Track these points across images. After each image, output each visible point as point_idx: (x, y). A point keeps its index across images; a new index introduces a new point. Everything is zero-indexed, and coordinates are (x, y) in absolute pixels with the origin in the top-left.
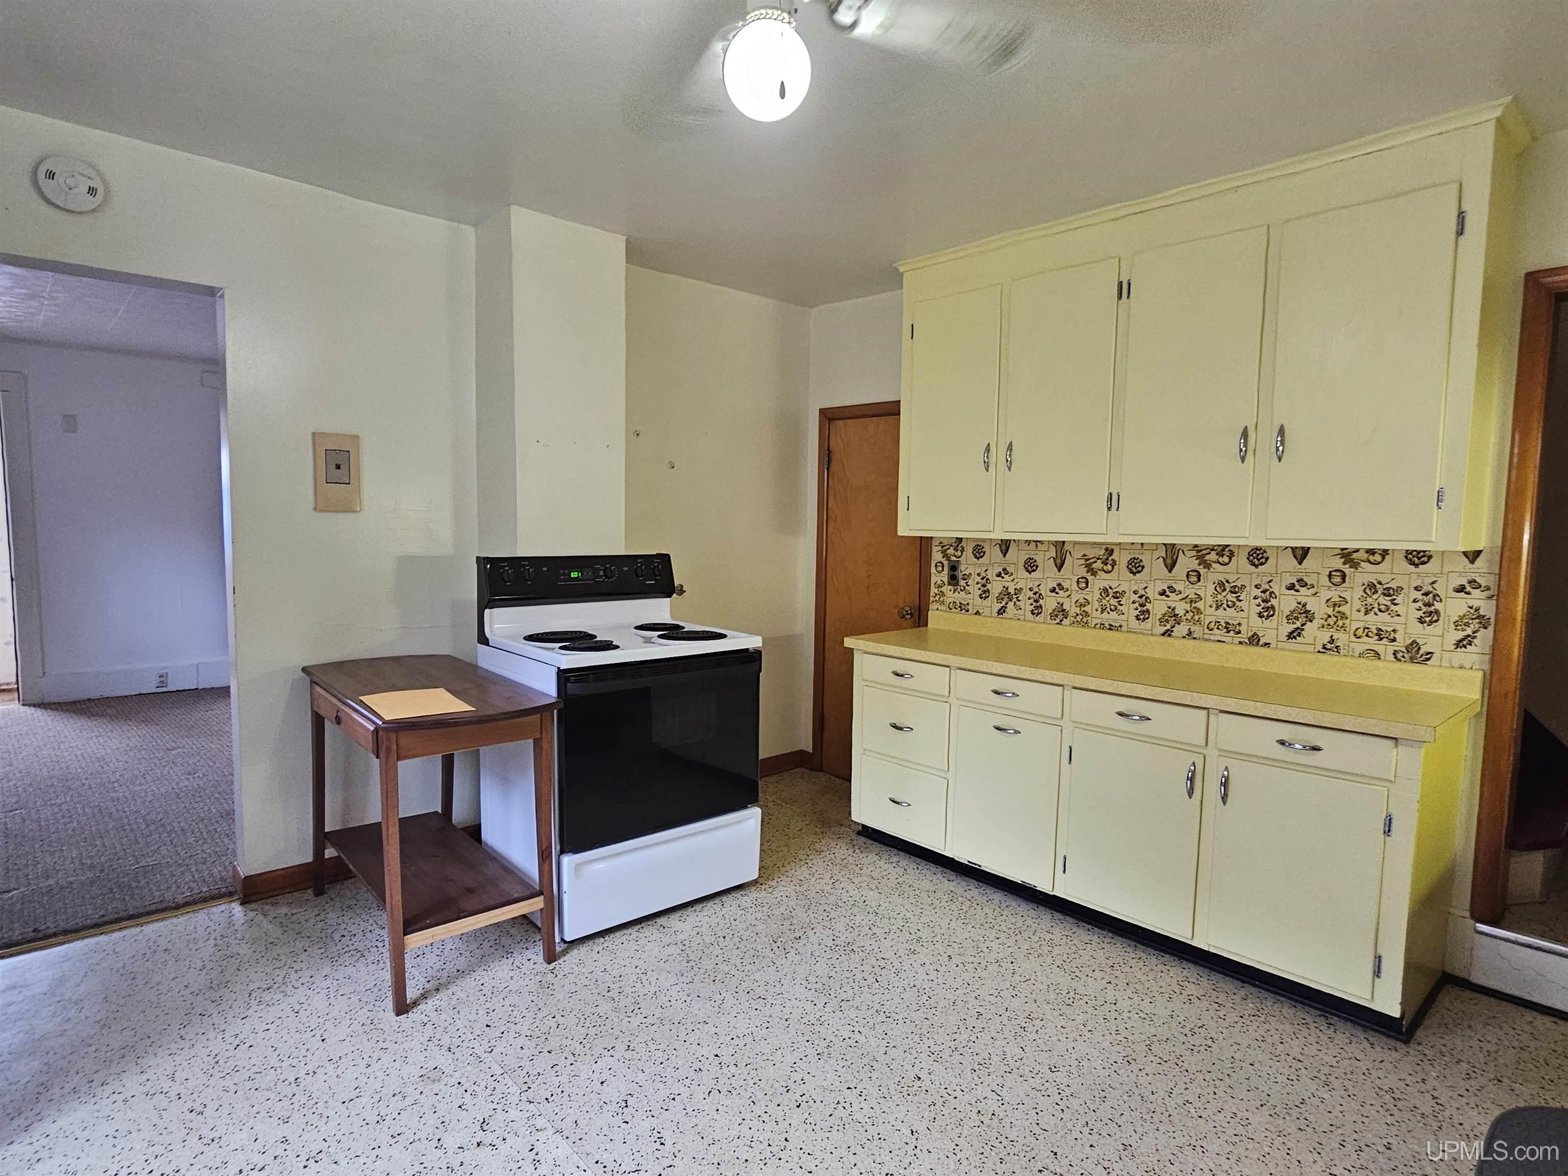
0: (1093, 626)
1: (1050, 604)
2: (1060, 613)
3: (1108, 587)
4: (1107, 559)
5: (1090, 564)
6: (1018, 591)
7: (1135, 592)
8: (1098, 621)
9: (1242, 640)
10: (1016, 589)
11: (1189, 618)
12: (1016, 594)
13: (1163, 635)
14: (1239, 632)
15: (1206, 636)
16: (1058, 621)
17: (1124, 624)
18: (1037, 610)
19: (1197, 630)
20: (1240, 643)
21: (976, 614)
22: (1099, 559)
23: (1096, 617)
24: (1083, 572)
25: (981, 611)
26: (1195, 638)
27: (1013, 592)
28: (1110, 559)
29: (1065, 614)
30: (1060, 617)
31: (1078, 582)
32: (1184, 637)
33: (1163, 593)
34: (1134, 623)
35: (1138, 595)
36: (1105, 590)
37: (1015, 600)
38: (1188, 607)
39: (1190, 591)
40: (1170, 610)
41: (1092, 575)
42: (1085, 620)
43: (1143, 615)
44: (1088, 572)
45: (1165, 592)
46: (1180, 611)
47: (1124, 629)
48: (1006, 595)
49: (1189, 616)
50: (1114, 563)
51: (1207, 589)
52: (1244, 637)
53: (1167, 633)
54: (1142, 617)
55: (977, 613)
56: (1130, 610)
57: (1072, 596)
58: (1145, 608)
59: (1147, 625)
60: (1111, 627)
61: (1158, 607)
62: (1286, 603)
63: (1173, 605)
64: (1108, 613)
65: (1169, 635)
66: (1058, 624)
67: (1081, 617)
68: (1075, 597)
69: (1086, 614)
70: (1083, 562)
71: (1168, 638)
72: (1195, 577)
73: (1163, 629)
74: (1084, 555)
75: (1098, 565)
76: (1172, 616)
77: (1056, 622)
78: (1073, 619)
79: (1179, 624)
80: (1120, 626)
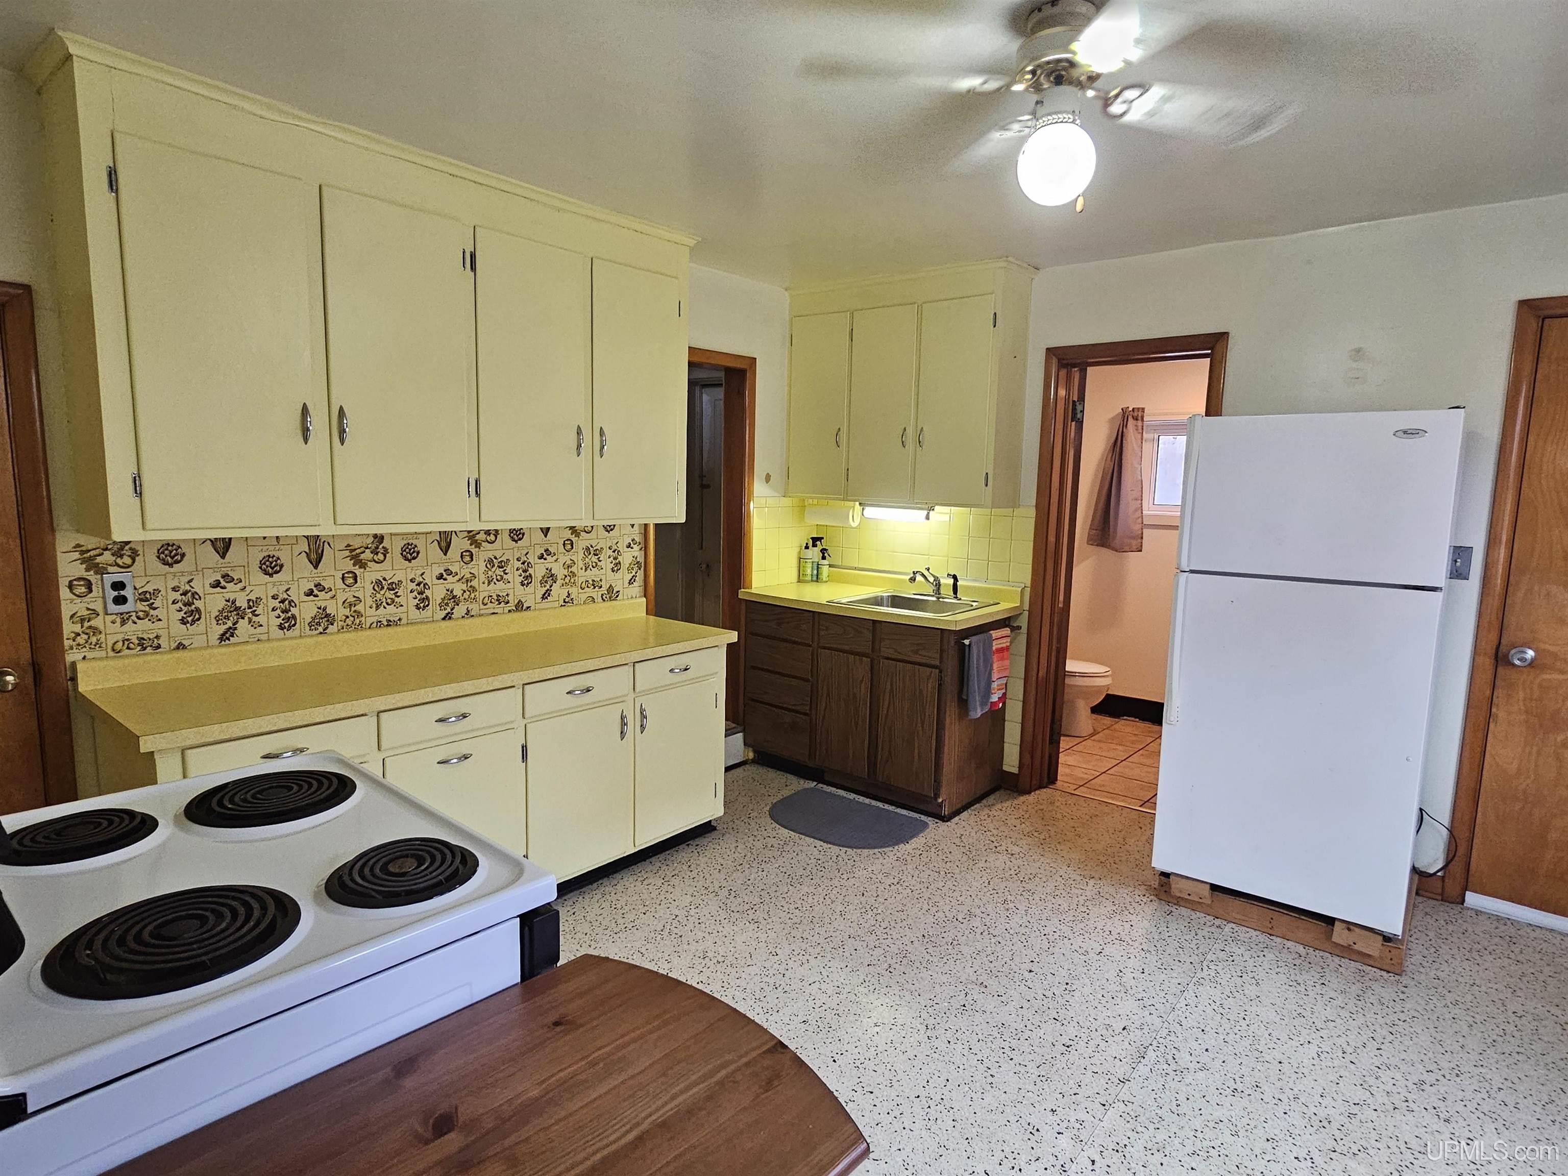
0: (368, 626)
1: (306, 610)
2: (324, 619)
3: (381, 579)
4: (377, 548)
5: (358, 555)
6: (253, 604)
7: (412, 581)
8: (375, 619)
9: (510, 608)
10: (249, 601)
11: (467, 597)
12: (250, 607)
13: (444, 619)
14: (508, 603)
15: (482, 612)
16: (321, 629)
17: (404, 616)
18: (288, 622)
19: (475, 608)
20: (510, 611)
21: (178, 648)
22: (367, 548)
23: (371, 615)
24: (349, 565)
25: (186, 643)
26: (473, 616)
27: (244, 605)
28: (381, 547)
29: (329, 619)
30: (324, 623)
31: (343, 578)
32: (463, 617)
33: (440, 577)
34: (415, 614)
35: (416, 583)
36: (379, 583)
37: (250, 615)
38: (464, 587)
39: (465, 572)
40: (449, 593)
41: (360, 567)
42: (357, 621)
43: (423, 603)
44: (354, 565)
45: (443, 576)
46: (458, 592)
47: (404, 621)
48: (233, 610)
49: (466, 595)
50: (386, 551)
51: (479, 567)
52: (512, 606)
53: (448, 617)
54: (422, 605)
55: (181, 647)
56: (408, 600)
57: (338, 596)
58: (424, 596)
59: (428, 613)
60: (389, 624)
61: (437, 592)
62: (538, 570)
63: (450, 587)
64: (385, 608)
65: (450, 618)
66: (321, 633)
67: (352, 619)
68: (341, 598)
69: (359, 614)
70: (347, 553)
71: (450, 621)
72: (468, 557)
73: (443, 614)
74: (349, 546)
75: (368, 555)
76: (452, 599)
77: (318, 632)
78: (342, 623)
79: (458, 605)
80: (400, 620)
